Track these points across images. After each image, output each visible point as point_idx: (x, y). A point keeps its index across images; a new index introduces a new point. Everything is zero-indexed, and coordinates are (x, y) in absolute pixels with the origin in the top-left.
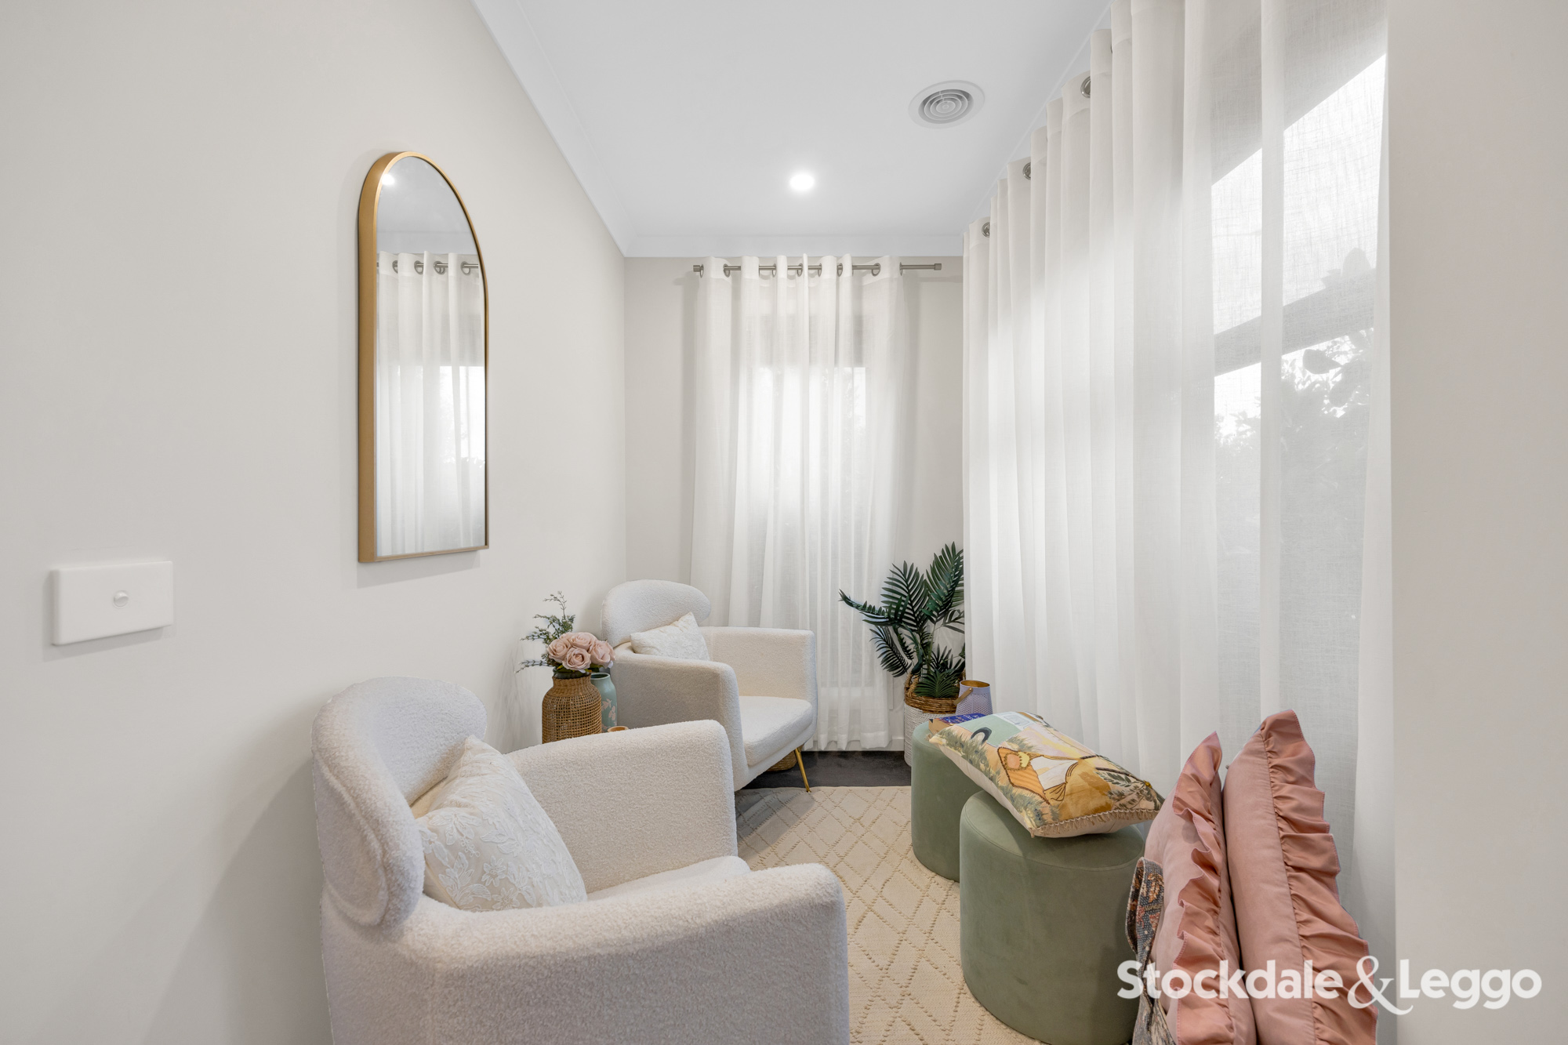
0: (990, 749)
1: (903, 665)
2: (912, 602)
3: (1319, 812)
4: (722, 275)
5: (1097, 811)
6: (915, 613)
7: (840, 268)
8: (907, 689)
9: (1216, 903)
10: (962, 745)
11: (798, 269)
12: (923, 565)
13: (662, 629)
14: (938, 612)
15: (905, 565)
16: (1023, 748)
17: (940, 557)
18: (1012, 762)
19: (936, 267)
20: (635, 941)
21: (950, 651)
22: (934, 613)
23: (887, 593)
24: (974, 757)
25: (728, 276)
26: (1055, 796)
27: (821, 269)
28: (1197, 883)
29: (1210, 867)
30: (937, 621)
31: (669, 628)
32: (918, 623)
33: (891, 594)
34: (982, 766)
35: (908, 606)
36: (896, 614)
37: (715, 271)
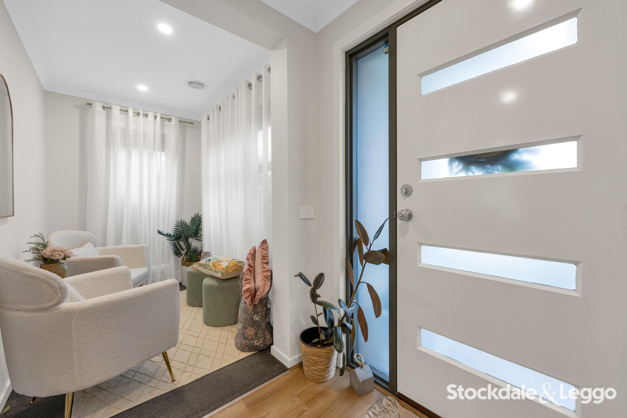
0: (211, 264)
1: (181, 253)
2: (184, 232)
3: (268, 254)
4: (102, 110)
5: (235, 270)
6: (185, 236)
7: (155, 117)
8: (182, 261)
9: (251, 272)
10: (203, 265)
11: (137, 114)
12: (188, 221)
13: (77, 249)
14: (193, 234)
15: (181, 220)
16: (219, 261)
17: (194, 217)
18: (216, 264)
19: (192, 123)
20: (132, 296)
21: (197, 247)
22: (192, 235)
23: (174, 230)
24: (206, 267)
25: (104, 110)
26: (226, 269)
27: (148, 116)
28: (248, 269)
29: (251, 267)
30: (193, 237)
31: (80, 248)
32: (186, 239)
33: (176, 230)
34: (208, 268)
35: (183, 234)
36: (179, 237)
37: (98, 107)
